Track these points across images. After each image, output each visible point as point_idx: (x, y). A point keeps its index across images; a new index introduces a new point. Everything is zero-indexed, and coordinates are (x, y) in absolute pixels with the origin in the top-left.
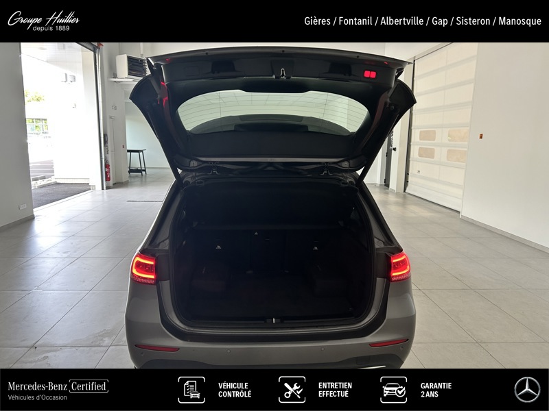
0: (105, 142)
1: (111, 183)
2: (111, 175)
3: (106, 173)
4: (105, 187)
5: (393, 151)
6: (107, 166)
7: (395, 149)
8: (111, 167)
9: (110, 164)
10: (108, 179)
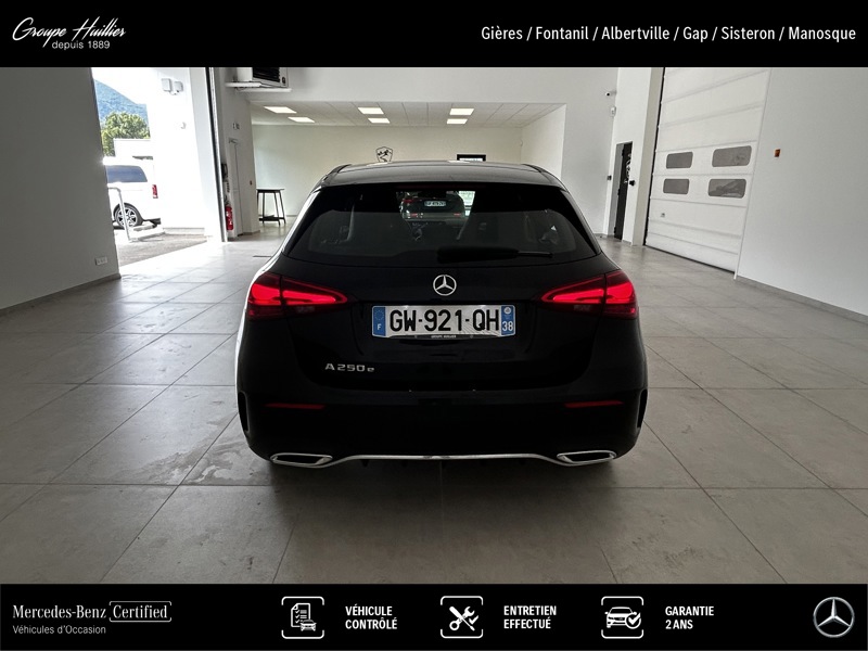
0: (224, 175)
1: (234, 233)
2: (234, 221)
3: (227, 218)
4: (226, 238)
5: (630, 186)
6: (228, 209)
7: (632, 183)
8: (233, 211)
9: (233, 207)
10: (229, 227)
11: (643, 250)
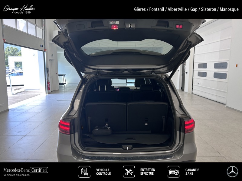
0: (47, 72)
1: (50, 91)
3: (48, 86)
4: (47, 93)
7: (187, 73)
9: (50, 82)
11: (192, 95)
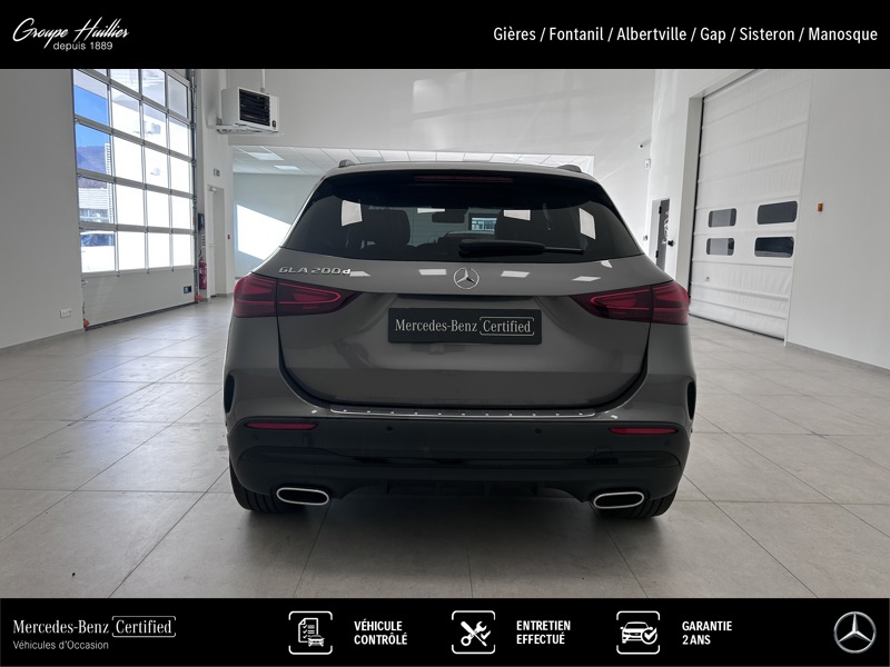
0: (201, 226)
1: (208, 293)
2: (208, 281)
3: (201, 276)
5: (668, 247)
6: (202, 265)
7: (671, 243)
8: (208, 267)
10: (203, 286)
